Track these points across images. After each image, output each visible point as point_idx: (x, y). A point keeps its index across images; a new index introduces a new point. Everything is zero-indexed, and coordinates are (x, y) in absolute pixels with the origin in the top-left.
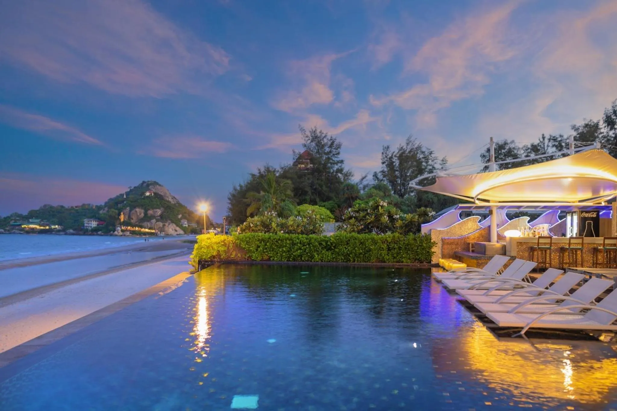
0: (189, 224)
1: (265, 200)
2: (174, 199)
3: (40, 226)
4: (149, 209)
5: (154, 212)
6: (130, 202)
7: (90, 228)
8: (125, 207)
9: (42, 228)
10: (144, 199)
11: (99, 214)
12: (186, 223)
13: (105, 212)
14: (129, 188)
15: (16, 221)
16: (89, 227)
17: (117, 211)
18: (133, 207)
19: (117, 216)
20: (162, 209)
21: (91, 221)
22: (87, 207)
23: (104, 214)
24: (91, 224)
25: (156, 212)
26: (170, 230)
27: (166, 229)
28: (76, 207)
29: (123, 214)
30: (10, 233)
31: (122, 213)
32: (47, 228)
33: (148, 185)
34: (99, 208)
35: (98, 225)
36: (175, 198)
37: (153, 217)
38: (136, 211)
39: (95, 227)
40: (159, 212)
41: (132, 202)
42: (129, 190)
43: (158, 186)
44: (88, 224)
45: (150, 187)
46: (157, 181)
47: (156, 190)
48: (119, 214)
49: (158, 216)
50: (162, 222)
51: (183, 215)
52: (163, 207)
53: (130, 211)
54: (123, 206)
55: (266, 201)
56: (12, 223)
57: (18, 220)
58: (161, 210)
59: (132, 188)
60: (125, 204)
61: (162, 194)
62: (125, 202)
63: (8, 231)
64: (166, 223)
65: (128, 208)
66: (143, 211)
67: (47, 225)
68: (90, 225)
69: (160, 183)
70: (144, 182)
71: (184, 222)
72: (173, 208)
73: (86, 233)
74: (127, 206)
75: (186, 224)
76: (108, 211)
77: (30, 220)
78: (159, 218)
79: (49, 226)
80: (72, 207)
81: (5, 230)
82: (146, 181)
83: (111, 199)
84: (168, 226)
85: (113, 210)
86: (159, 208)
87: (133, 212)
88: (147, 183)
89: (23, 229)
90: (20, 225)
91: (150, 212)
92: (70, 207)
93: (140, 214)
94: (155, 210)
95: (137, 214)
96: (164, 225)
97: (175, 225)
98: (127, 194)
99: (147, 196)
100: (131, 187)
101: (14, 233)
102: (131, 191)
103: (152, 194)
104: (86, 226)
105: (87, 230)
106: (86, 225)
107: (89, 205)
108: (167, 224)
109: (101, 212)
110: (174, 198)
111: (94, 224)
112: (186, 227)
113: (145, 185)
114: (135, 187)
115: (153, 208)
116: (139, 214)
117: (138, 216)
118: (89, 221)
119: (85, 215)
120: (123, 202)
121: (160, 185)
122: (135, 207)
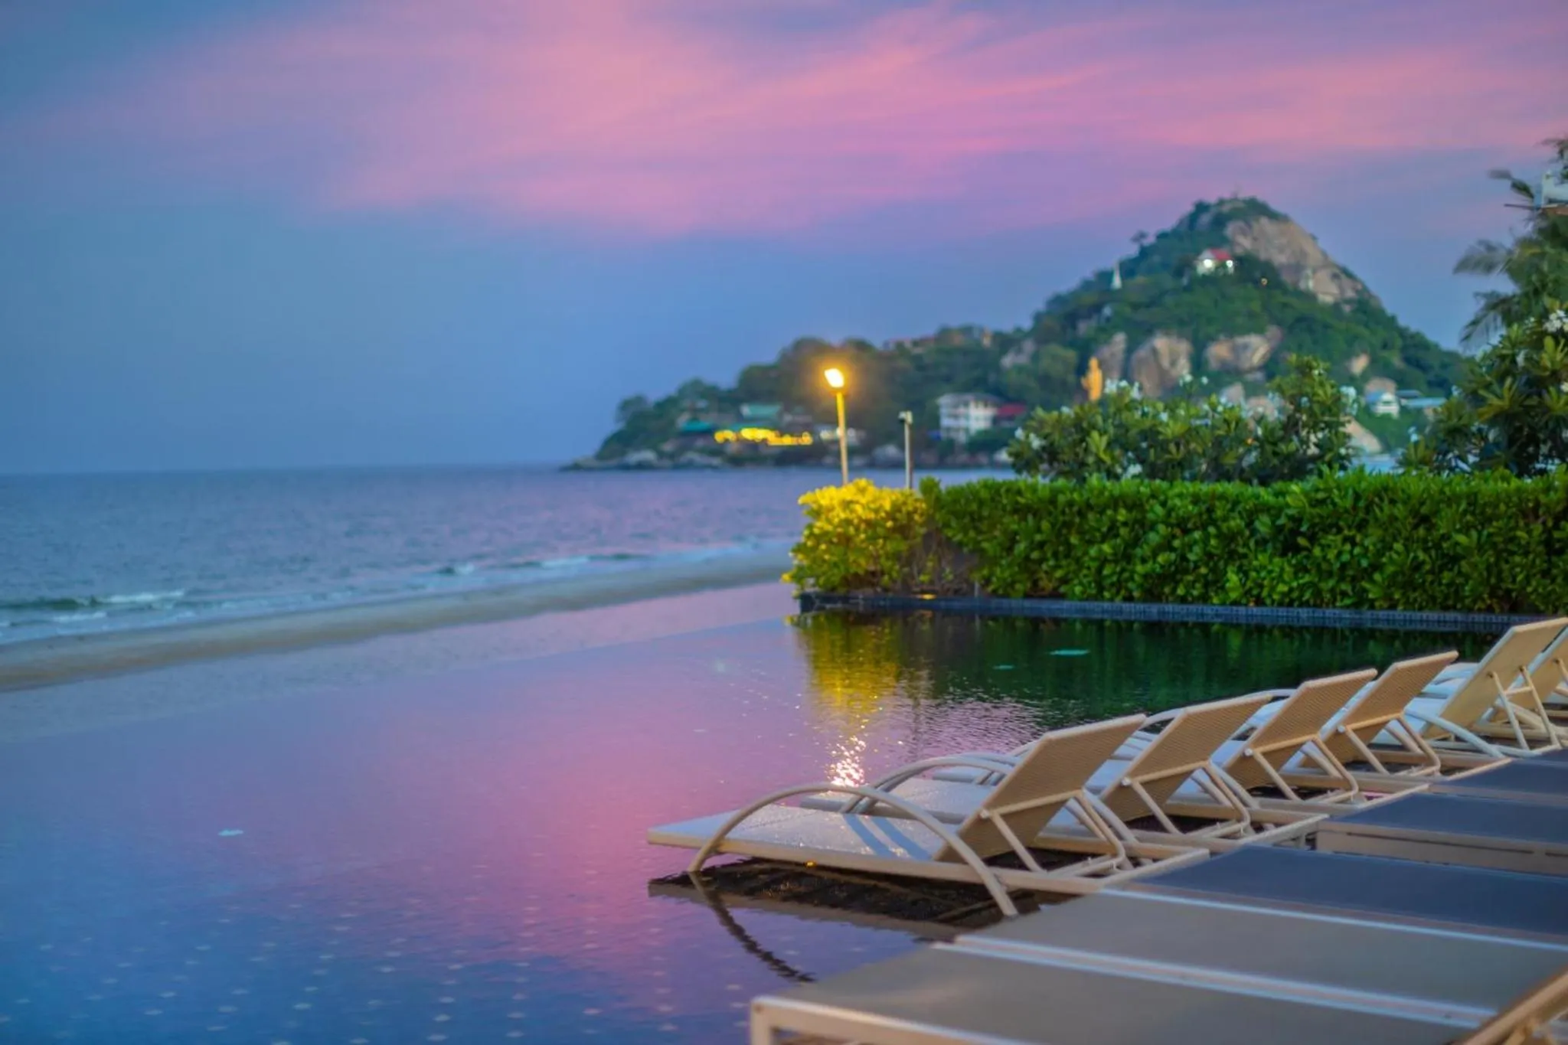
0: (1404, 402)
1: (1538, 284)
2: (1343, 276)
3: (782, 432)
4: (1212, 339)
5: (1235, 350)
6: (1128, 310)
7: (962, 438)
8: (1106, 331)
9: (788, 440)
10: (1187, 289)
11: (998, 369)
13: (1023, 359)
15: (696, 413)
16: (958, 430)
17: (1071, 355)
18: (1140, 333)
19: (1071, 378)
20: (1273, 331)
21: (966, 404)
22: (959, 340)
23: (1020, 369)
24: (967, 417)
25: (1246, 347)
28: (916, 343)
29: (1101, 365)
30: (677, 467)
31: (1093, 363)
32: (806, 439)
33: (1220, 221)
34: (1006, 342)
35: (995, 420)
36: (1350, 275)
37: (1228, 374)
38: (1155, 352)
39: (985, 432)
40: (1257, 348)
41: (1136, 307)
42: (1133, 251)
43: (1264, 221)
44: (956, 417)
45: (1230, 229)
46: (1261, 197)
47: (1255, 239)
48: (1082, 369)
49: (1252, 370)
51: (1373, 361)
52: (1279, 323)
53: (1130, 350)
54: (1102, 330)
55: (1544, 286)
56: (683, 422)
57: (701, 410)
58: (1269, 340)
59: (1150, 240)
60: (1108, 319)
61: (1280, 259)
62: (1107, 311)
63: (672, 456)
65: (1120, 339)
66: (1184, 347)
67: (809, 428)
68: (962, 423)
69: (1275, 206)
70: (1201, 208)
71: (1381, 393)
72: (1326, 326)
73: (949, 460)
74: (1117, 328)
75: (1387, 403)
76: (1035, 357)
77: (747, 410)
78: (1259, 376)
79: (813, 433)
80: (900, 345)
81: (661, 455)
82: (1211, 199)
83: (1058, 300)
85: (1056, 349)
86: (1260, 331)
87: (1142, 352)
88: (1214, 211)
89: (718, 451)
90: (709, 433)
91: (1219, 351)
92: (892, 346)
93: (1174, 364)
94: (1240, 340)
95: (1159, 366)
98: (1128, 269)
99: (1204, 276)
101: (690, 466)
102: (1144, 252)
103: (1224, 266)
104: (949, 429)
105: (951, 445)
106: (946, 422)
107: (967, 330)
109: (1008, 361)
110: (1342, 274)
111: (977, 419)
112: (1387, 417)
113: (1205, 219)
114: (1162, 236)
115: (1232, 332)
116: (1165, 363)
117: (1163, 373)
118: (956, 406)
119: (948, 379)
120: (1097, 308)
121: (1273, 216)
122: (1149, 331)
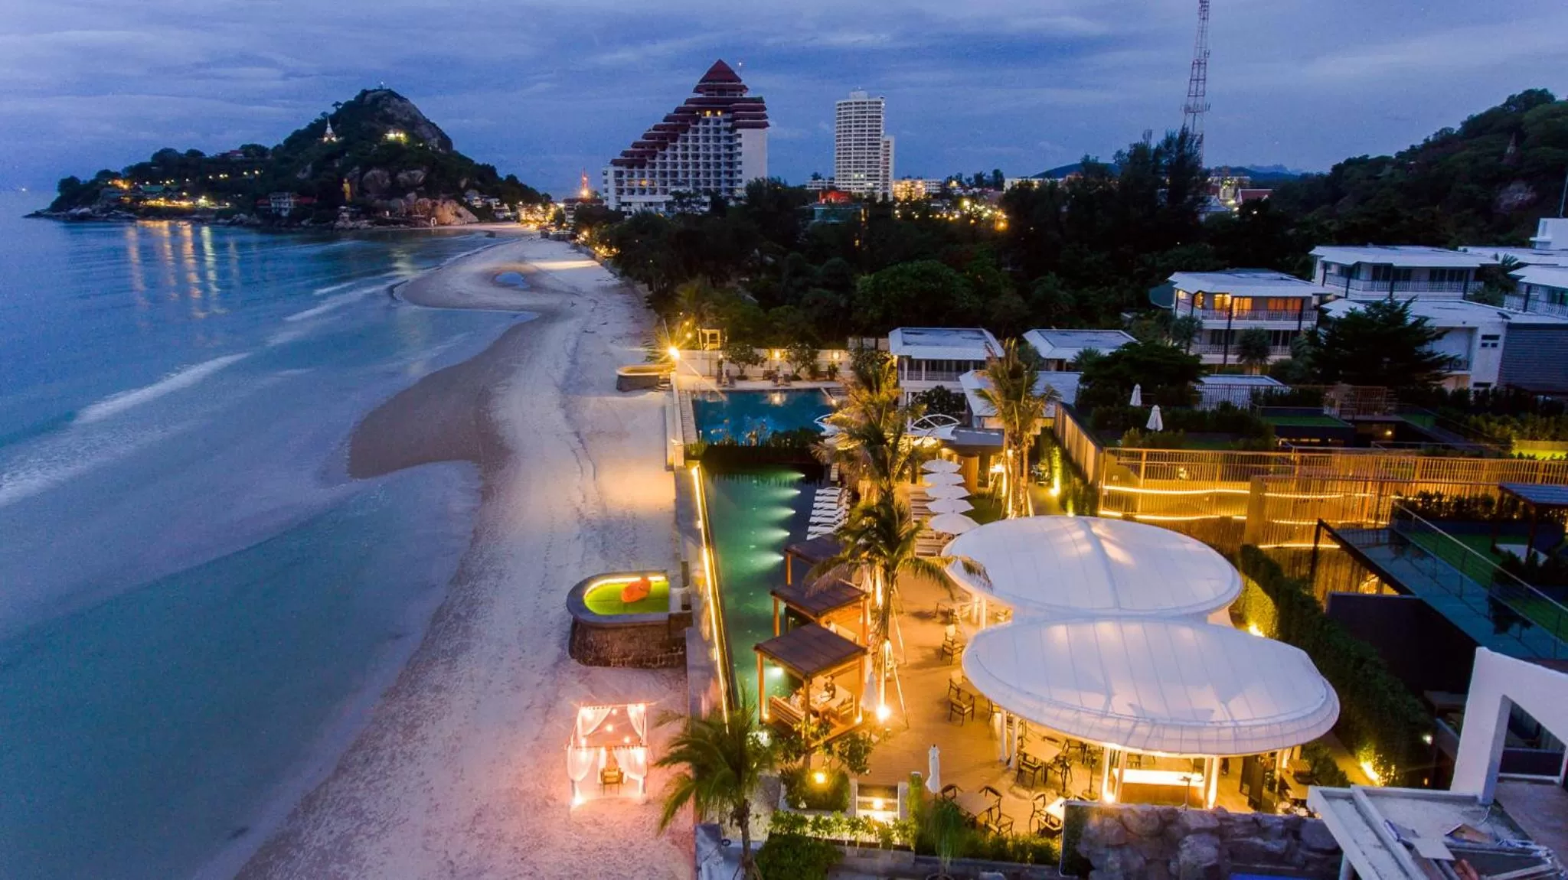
0: (483, 200)
4: (399, 171)
7: (284, 215)
8: (349, 165)
10: (384, 147)
11: (297, 180)
12: (477, 198)
13: (306, 175)
14: (334, 105)
16: (281, 209)
17: (334, 175)
18: (366, 167)
19: (336, 187)
20: (425, 168)
24: (285, 203)
26: (448, 213)
27: (439, 212)
29: (348, 181)
30: (109, 217)
31: (345, 180)
32: (183, 205)
33: (375, 100)
35: (298, 205)
37: (409, 187)
38: (374, 175)
39: (295, 211)
40: (420, 176)
48: (340, 182)
49: (419, 186)
50: (431, 199)
51: (468, 181)
52: (426, 165)
53: (362, 174)
54: (345, 164)
58: (424, 172)
60: (348, 158)
63: (102, 211)
64: (438, 199)
66: (387, 174)
68: (283, 206)
71: (474, 196)
72: (447, 167)
74: (354, 164)
75: (477, 200)
78: (422, 188)
80: (222, 154)
81: (94, 210)
84: (442, 206)
85: (326, 173)
86: (420, 168)
87: (367, 176)
89: (132, 209)
91: (403, 177)
92: (217, 155)
93: (383, 182)
94: (412, 172)
95: (376, 182)
96: (434, 205)
97: (456, 205)
100: (338, 104)
101: (116, 216)
104: (275, 208)
105: (278, 216)
106: (273, 205)
108: (440, 202)
109: (299, 175)
111: (289, 203)
113: (368, 98)
114: (348, 105)
115: (407, 168)
116: (379, 181)
117: (378, 185)
118: (279, 198)
122: (371, 167)
